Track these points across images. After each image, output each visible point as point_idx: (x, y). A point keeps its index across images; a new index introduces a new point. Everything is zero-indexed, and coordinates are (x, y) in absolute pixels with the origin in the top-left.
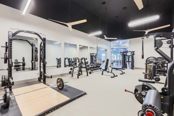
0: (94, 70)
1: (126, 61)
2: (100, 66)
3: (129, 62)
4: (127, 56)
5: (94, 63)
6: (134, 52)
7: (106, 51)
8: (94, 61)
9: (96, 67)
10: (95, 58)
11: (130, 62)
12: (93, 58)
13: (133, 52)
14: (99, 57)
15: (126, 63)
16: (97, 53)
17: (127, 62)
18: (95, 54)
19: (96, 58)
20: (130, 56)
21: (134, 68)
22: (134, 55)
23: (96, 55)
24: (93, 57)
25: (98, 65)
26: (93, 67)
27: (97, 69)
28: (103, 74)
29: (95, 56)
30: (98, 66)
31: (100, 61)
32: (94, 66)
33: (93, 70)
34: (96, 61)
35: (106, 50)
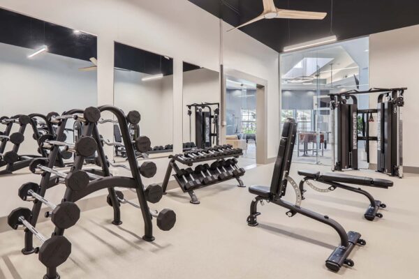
0: (204, 184)
1: (354, 138)
2: (234, 162)
3: (368, 139)
4: (358, 112)
5: (209, 144)
6: (402, 90)
7: (260, 91)
8: (211, 135)
9: (213, 169)
10: (213, 125)
11: (375, 139)
12: (207, 123)
13: (395, 91)
14: (231, 119)
15: (355, 143)
16: (219, 101)
17: (359, 138)
18: (214, 108)
19: (216, 122)
20: (376, 111)
21: (401, 171)
22: (402, 104)
23: (217, 111)
24: (207, 119)
25: (225, 155)
26: (198, 168)
27: (220, 179)
28: (259, 219)
29: (213, 114)
30: (226, 159)
31: (236, 136)
32: (203, 163)
33: (196, 187)
34: (216, 135)
35: (260, 87)
